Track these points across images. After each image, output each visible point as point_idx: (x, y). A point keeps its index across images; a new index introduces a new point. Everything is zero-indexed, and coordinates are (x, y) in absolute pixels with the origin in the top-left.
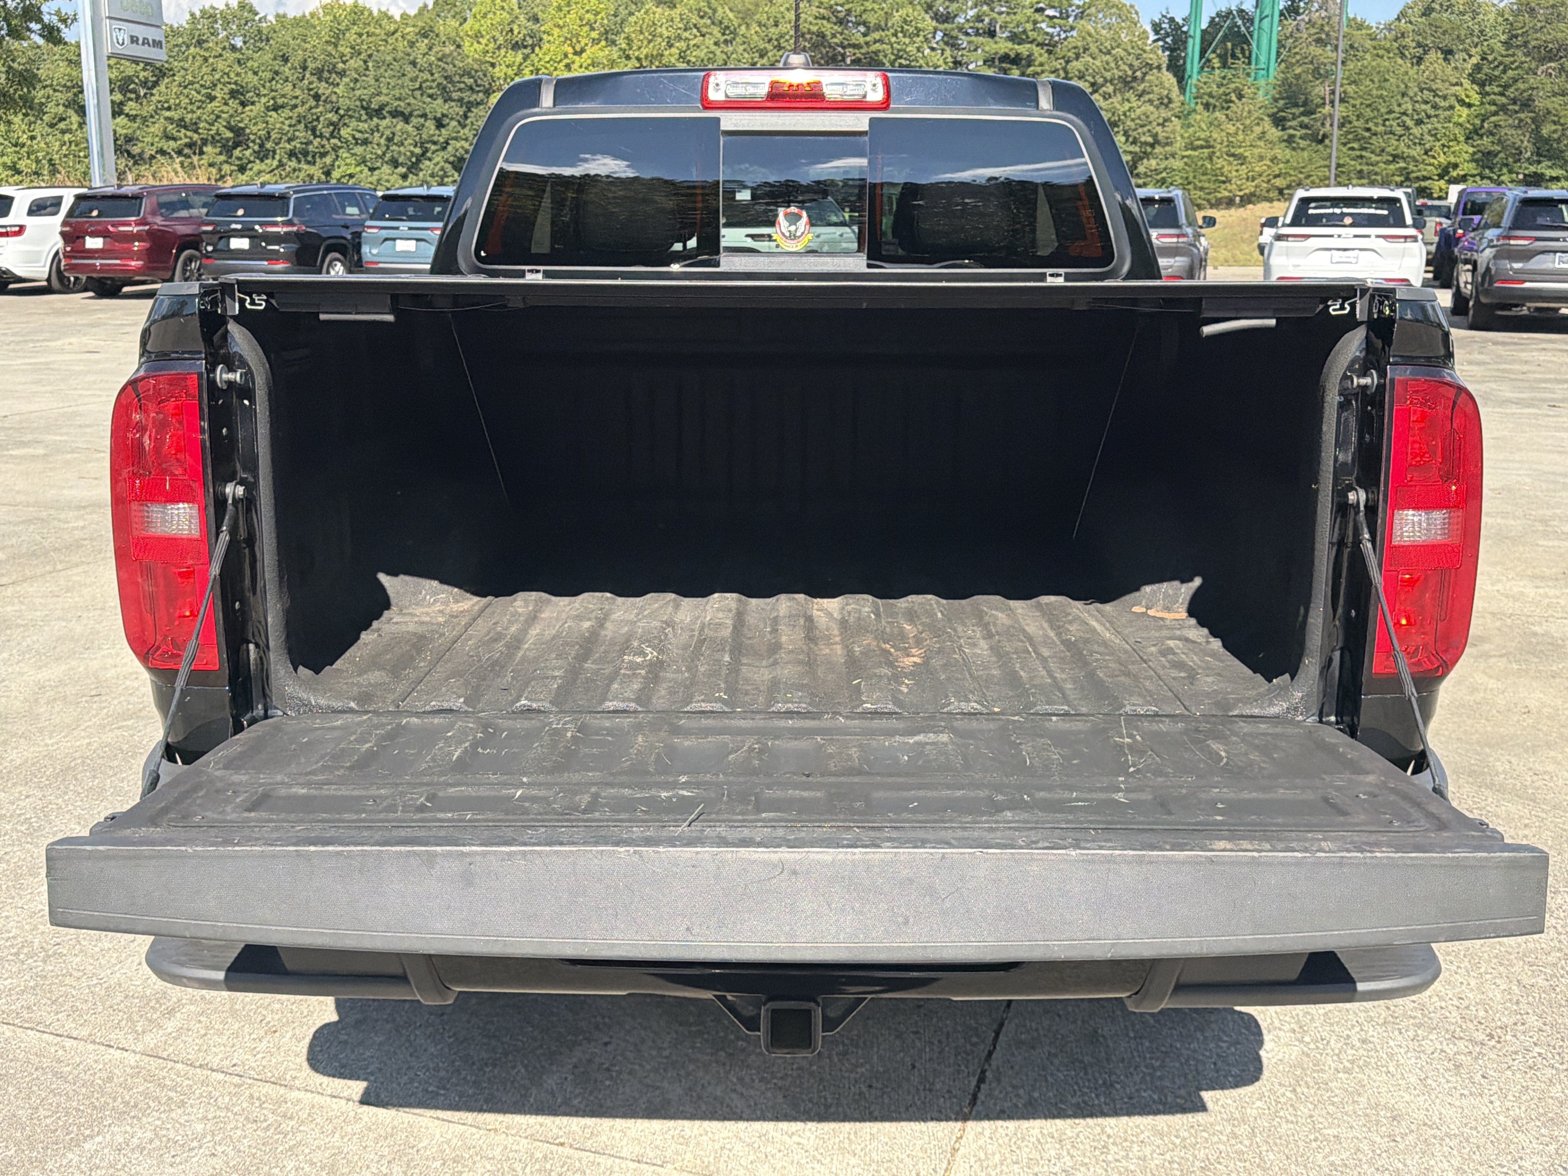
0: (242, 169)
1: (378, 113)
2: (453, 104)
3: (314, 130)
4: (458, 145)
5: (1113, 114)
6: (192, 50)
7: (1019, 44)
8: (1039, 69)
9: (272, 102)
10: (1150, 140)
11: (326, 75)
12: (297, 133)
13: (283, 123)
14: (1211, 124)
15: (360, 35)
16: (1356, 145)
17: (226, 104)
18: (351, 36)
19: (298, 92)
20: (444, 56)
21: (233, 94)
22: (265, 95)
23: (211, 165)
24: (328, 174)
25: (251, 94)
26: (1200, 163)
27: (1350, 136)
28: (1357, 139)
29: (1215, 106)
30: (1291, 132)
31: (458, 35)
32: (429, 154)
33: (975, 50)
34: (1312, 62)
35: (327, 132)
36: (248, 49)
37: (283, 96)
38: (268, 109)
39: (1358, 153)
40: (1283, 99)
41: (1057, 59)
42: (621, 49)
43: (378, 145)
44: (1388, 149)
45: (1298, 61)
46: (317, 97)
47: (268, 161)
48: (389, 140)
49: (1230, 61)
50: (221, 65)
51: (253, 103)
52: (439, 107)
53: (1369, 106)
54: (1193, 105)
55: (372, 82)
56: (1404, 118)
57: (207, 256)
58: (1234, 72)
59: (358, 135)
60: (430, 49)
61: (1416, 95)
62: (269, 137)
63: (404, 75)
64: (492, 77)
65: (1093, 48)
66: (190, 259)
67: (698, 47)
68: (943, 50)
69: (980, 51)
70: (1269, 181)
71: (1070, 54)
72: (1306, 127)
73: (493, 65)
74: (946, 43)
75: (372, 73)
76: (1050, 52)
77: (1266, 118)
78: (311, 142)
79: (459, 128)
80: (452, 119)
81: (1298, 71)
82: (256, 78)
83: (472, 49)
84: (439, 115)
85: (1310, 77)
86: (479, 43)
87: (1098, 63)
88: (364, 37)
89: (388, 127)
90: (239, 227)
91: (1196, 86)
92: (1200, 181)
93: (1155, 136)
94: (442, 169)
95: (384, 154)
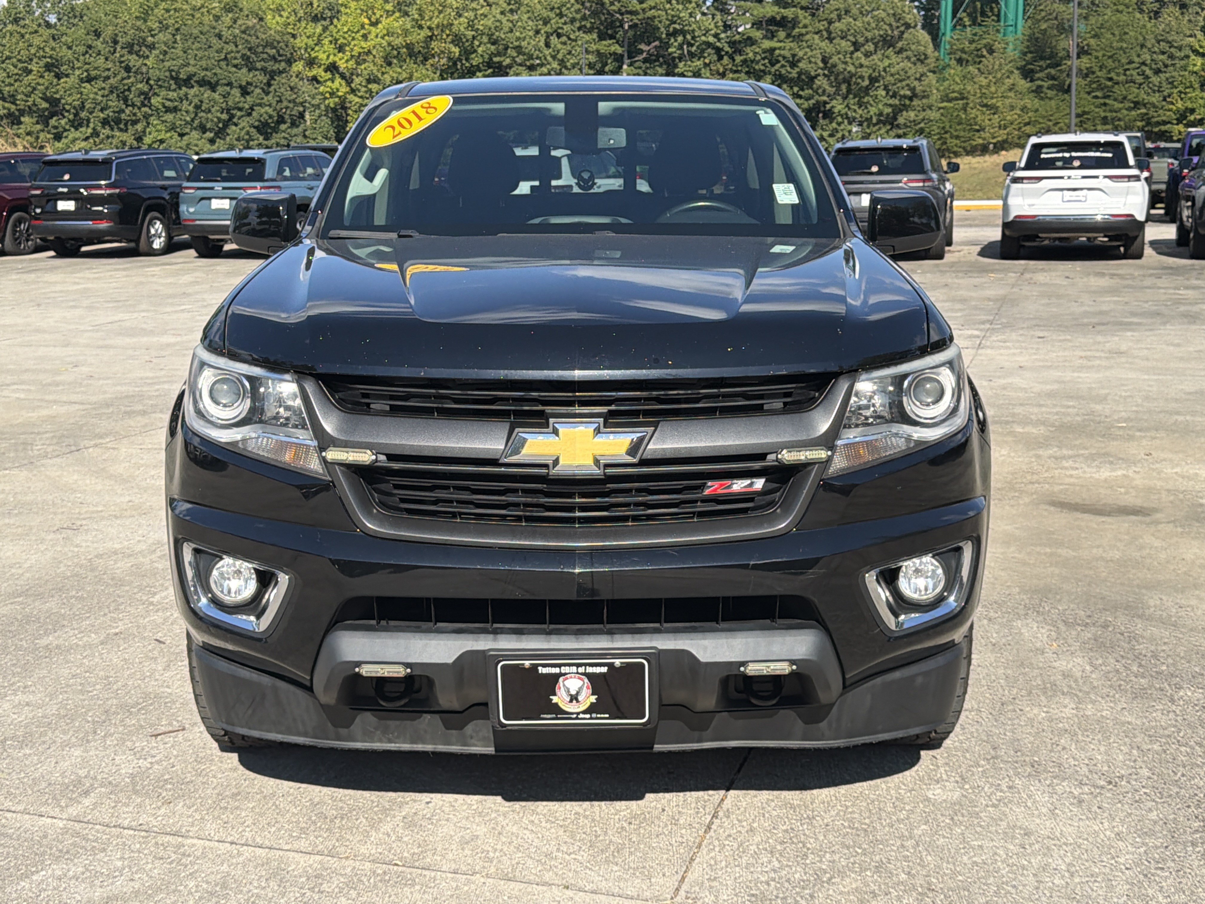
0: (58, 137)
1: (187, 82)
2: (257, 73)
3: (126, 100)
4: (263, 111)
5: (874, 71)
6: (10, 27)
7: (784, 8)
8: (804, 31)
9: (85, 74)
10: (908, 93)
11: (136, 48)
12: (110, 103)
13: (96, 94)
14: (964, 77)
15: (168, 11)
16: (1099, 94)
17: (42, 77)
18: (159, 12)
19: (110, 65)
20: (248, 28)
21: (48, 67)
22: (79, 68)
23: (29, 134)
24: (139, 139)
25: (65, 67)
26: (955, 114)
27: (1094, 86)
28: (1100, 88)
29: (967, 61)
30: (1039, 83)
31: (260, 9)
32: (235, 120)
33: (744, 14)
34: (1056, 18)
35: (138, 101)
36: (62, 25)
37: (96, 68)
38: (82, 80)
39: (1102, 101)
40: (1031, 52)
41: (819, 21)
42: (413, 20)
43: (187, 112)
44: (1129, 97)
45: (1043, 18)
46: (128, 69)
47: (83, 129)
48: (197, 107)
49: (979, 19)
50: (37, 41)
51: (67, 76)
52: (244, 76)
53: (1110, 57)
54: (947, 61)
55: (181, 53)
56: (1144, 68)
57: (36, 218)
58: (984, 29)
59: (168, 104)
60: (235, 22)
61: (1153, 46)
62: (84, 107)
63: (210, 47)
64: (293, 47)
65: (855, 11)
66: (19, 221)
67: (486, 16)
68: (713, 15)
69: (748, 15)
70: (1020, 128)
71: (832, 16)
72: (1053, 78)
73: (294, 36)
74: (717, 9)
75: (179, 45)
76: (813, 15)
77: (1016, 71)
78: (123, 111)
79: (263, 95)
80: (256, 87)
81: (1044, 26)
82: (70, 52)
83: (273, 22)
84: (244, 83)
85: (1055, 32)
86: (281, 16)
87: (859, 24)
88: (172, 12)
89: (196, 96)
90: (65, 190)
91: (949, 43)
92: (956, 130)
93: (913, 90)
94: (248, 133)
95: (193, 120)
